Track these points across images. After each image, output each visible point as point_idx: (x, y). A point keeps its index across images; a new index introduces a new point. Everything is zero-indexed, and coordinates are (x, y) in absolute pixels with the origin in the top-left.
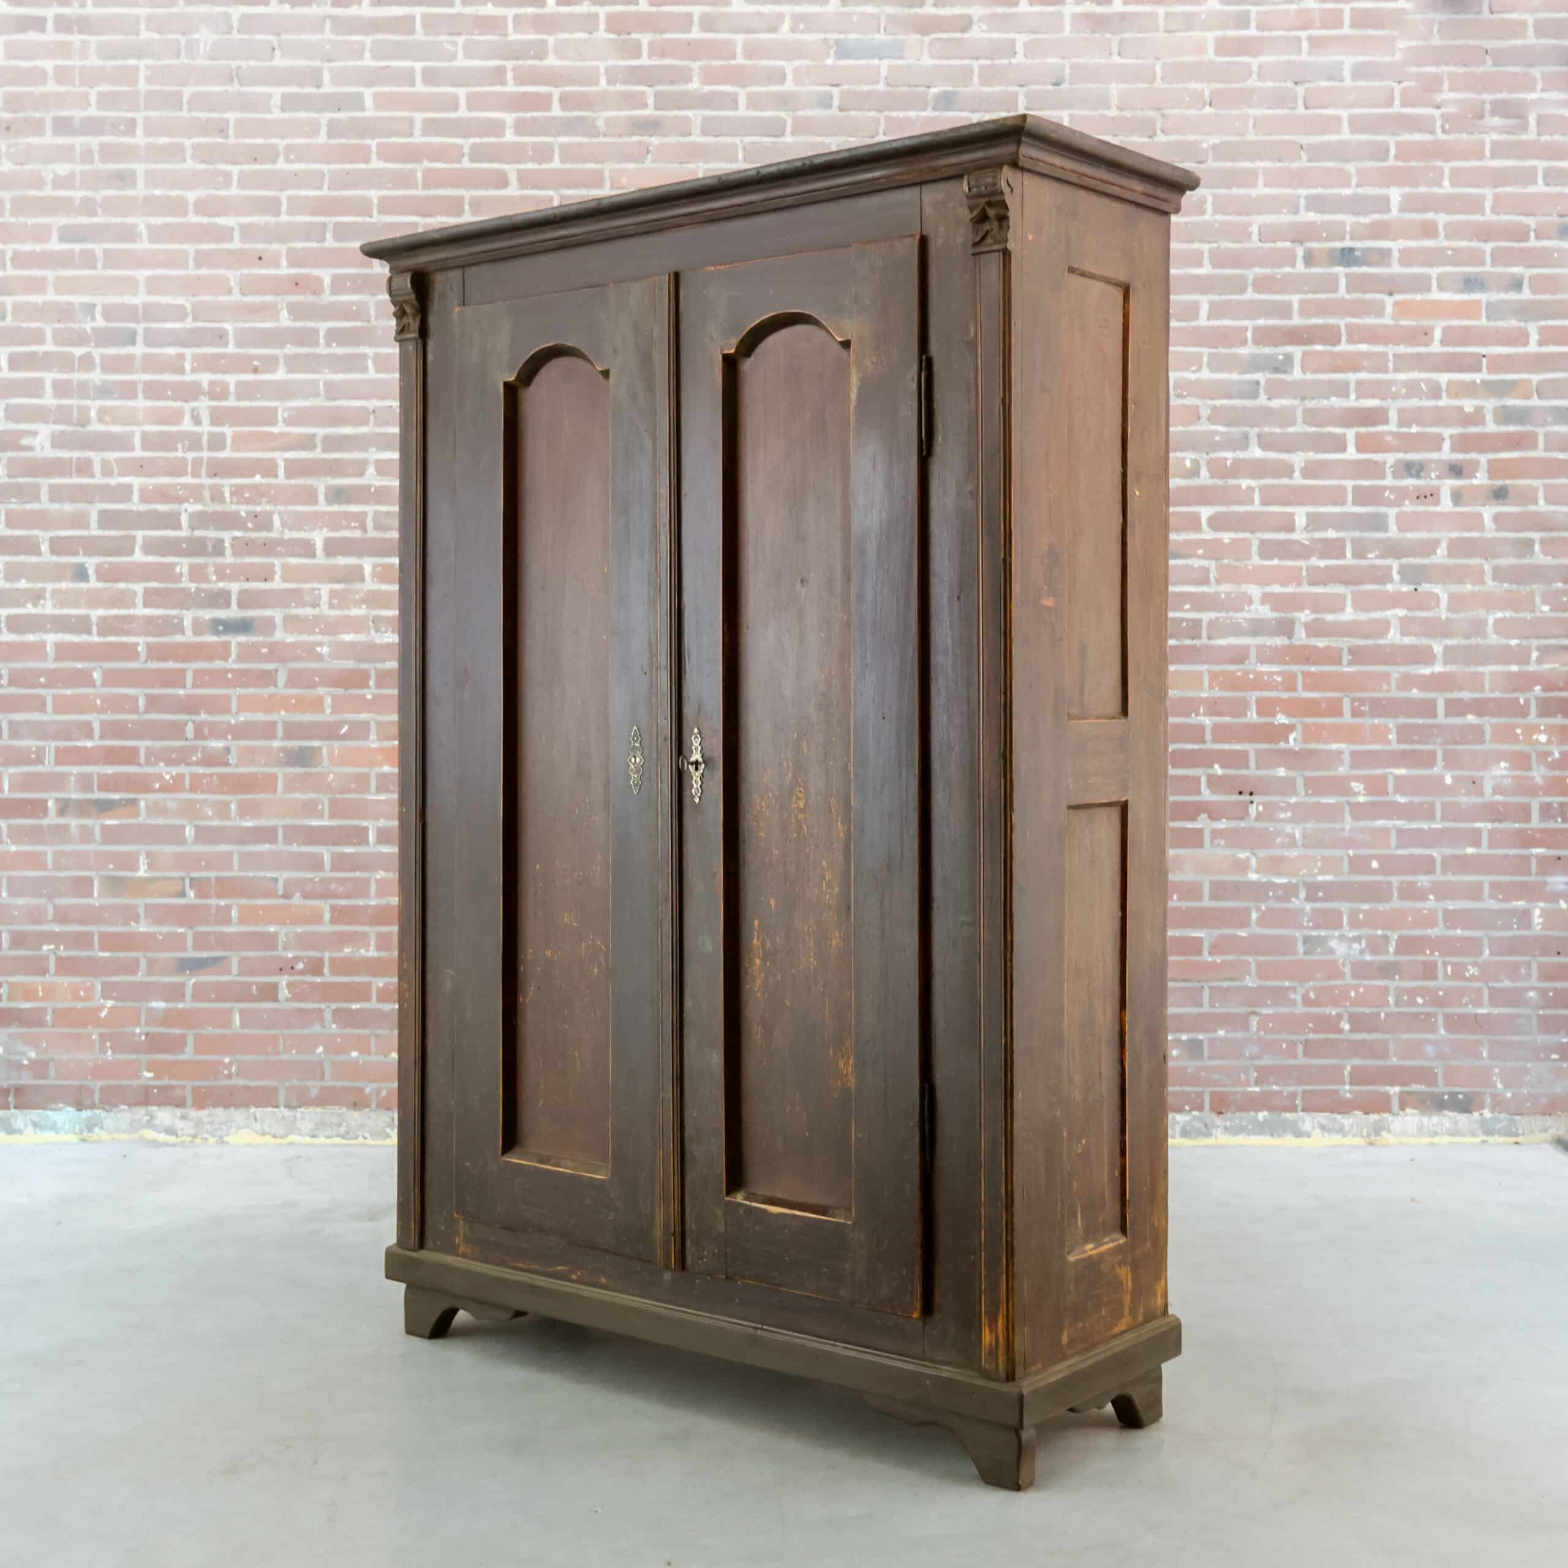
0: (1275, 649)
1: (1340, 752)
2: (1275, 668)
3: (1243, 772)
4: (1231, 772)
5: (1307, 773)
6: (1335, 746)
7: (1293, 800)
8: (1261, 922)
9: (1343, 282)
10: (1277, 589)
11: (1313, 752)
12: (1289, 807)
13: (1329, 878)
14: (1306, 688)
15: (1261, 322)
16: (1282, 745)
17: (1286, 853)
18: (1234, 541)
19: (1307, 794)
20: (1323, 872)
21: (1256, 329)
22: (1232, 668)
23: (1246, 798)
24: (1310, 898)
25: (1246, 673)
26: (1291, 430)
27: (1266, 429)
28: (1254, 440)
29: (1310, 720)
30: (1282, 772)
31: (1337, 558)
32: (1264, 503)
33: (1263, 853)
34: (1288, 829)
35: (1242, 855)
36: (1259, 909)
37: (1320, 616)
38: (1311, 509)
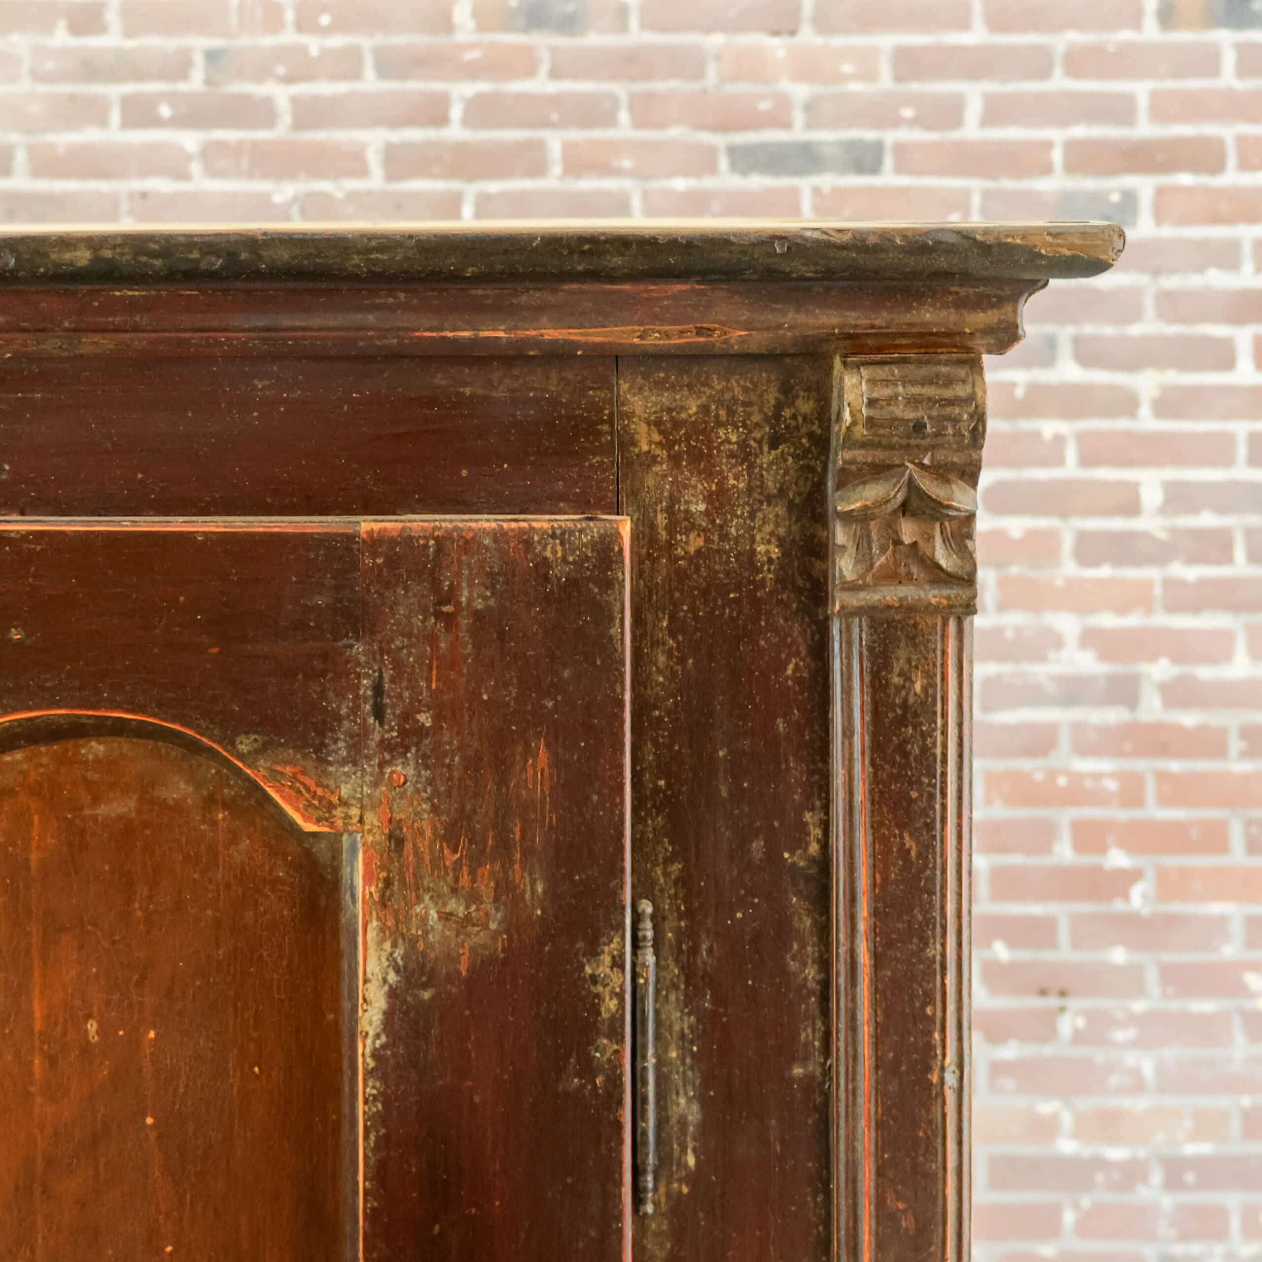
0: (1106, 731)
1: (1222, 921)
2: (1105, 765)
3: (1047, 955)
4: (1025, 955)
5: (1168, 957)
6: (1216, 908)
7: (1139, 1006)
8: (1083, 1228)
9: (1229, 59)
10: (1108, 620)
11: (1172, 920)
12: (1133, 1020)
13: (1204, 1148)
14: (1164, 800)
15: (1079, 131)
16: (1119, 906)
17: (1127, 1103)
18: (1032, 535)
19: (1165, 996)
20: (1195, 1136)
21: (1071, 146)
22: (1025, 765)
23: (1053, 1002)
24: (1173, 1183)
25: (1052, 774)
26: (1135, 330)
27: (1088, 329)
28: (1065, 350)
29: (1172, 861)
30: (1119, 956)
31: (1218, 562)
32: (1086, 461)
33: (1084, 1104)
34: (1131, 1059)
35: (1046, 1108)
36: (1076, 1206)
37: (1187, 669)
38: (1172, 474)
